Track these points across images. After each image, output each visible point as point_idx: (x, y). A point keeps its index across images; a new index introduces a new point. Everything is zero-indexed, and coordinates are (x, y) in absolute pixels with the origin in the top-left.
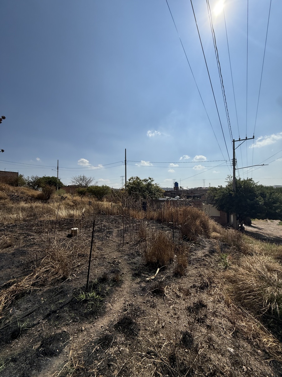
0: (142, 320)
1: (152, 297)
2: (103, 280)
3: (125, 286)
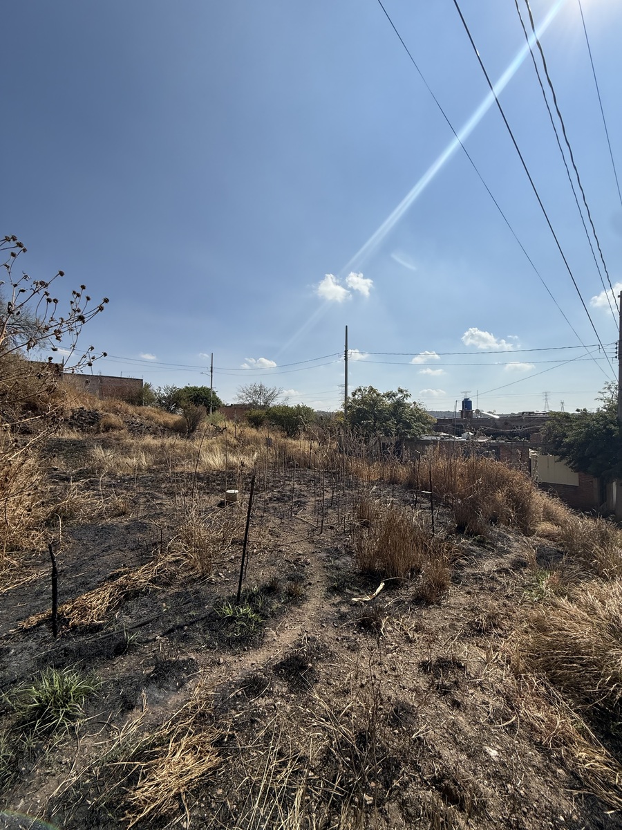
0: (325, 667)
1: (355, 632)
2: (270, 589)
3: (310, 607)
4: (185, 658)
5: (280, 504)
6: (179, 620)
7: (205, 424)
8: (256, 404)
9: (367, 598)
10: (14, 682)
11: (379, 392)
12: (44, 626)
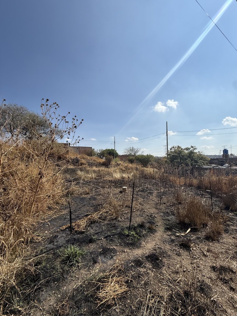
0: (167, 260)
1: (179, 248)
2: (142, 226)
3: (158, 235)
4: (112, 248)
5: (143, 193)
6: (109, 233)
7: (113, 163)
8: (131, 154)
9: (183, 234)
10: (60, 247)
11: (182, 148)
12: (67, 230)
